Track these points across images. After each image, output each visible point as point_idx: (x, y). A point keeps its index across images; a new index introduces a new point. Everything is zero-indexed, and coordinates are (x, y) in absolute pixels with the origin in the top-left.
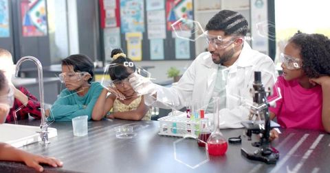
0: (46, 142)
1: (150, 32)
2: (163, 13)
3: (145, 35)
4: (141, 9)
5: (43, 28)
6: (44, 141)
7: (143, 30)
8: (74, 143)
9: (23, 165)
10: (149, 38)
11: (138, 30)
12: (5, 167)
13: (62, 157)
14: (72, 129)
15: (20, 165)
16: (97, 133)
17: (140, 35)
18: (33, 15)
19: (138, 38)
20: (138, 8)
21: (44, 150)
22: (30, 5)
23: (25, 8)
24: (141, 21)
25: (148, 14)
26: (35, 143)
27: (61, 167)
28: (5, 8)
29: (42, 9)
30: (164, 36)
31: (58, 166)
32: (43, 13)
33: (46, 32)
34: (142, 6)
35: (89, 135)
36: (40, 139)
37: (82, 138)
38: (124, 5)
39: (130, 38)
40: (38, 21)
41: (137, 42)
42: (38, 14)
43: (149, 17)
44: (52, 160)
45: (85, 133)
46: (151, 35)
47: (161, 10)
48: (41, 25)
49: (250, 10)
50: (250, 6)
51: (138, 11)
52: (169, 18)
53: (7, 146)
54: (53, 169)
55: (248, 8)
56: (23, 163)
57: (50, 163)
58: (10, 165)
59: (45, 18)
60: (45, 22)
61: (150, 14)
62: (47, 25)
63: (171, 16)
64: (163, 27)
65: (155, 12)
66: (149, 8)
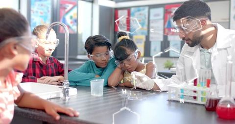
0: (67, 98)
1: (151, 35)
2: (162, 21)
3: (148, 37)
4: (145, 18)
5: (74, 28)
6: (65, 96)
7: (147, 34)
8: (91, 100)
9: (44, 113)
10: (151, 40)
11: (142, 34)
12: (28, 113)
13: (80, 110)
14: (90, 91)
15: (41, 112)
16: (111, 95)
17: (144, 38)
18: (68, 18)
19: (142, 39)
20: (143, 18)
21: (64, 103)
22: (66, 10)
23: (63, 12)
24: (146, 27)
25: (151, 22)
26: (58, 98)
27: (78, 116)
28: (48, 11)
29: (74, 14)
30: (162, 39)
31: (75, 116)
32: (75, 17)
33: (76, 31)
34: (147, 16)
35: (104, 96)
36: (62, 95)
37: (97, 97)
38: (134, 15)
39: (137, 39)
40: (71, 23)
41: (141, 43)
42: (71, 17)
43: (151, 25)
44: (70, 110)
45: (101, 94)
46: (152, 38)
47: (161, 19)
48: (73, 26)
49: (229, 22)
50: (230, 19)
51: (143, 20)
52: (166, 26)
53: (32, 95)
54: (69, 118)
55: (228, 21)
56: (44, 111)
57: (67, 112)
58: (33, 112)
59: (76, 21)
60: (76, 24)
61: (152, 22)
62: (77, 26)
63: (168, 25)
64: (161, 32)
65: (155, 21)
66: (152, 18)
